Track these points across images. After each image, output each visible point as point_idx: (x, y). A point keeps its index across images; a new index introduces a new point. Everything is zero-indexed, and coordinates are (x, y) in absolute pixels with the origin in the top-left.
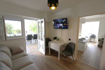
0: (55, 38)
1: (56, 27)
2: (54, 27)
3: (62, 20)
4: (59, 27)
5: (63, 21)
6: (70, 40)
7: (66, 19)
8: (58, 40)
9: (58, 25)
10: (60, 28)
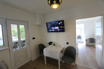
0: (50, 43)
1: (50, 30)
2: (48, 30)
3: (57, 23)
4: (54, 30)
5: (59, 24)
6: (68, 43)
7: (63, 21)
8: (54, 45)
9: (52, 28)
10: (56, 31)
